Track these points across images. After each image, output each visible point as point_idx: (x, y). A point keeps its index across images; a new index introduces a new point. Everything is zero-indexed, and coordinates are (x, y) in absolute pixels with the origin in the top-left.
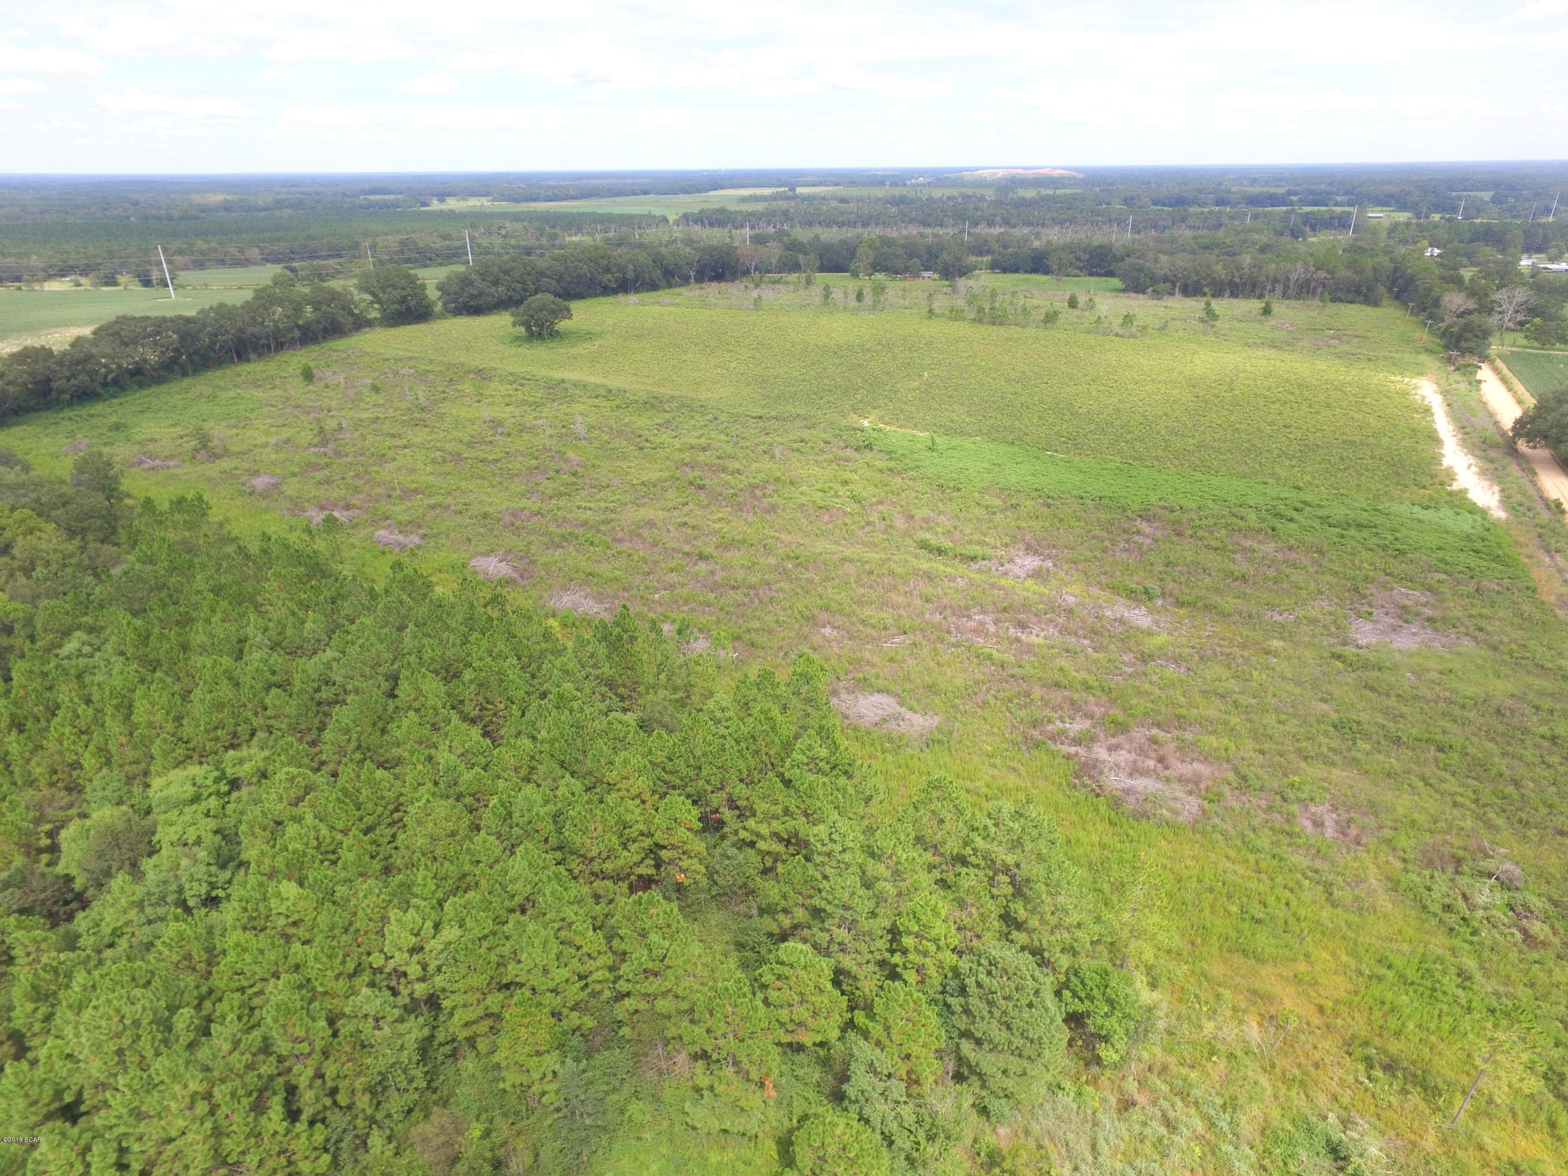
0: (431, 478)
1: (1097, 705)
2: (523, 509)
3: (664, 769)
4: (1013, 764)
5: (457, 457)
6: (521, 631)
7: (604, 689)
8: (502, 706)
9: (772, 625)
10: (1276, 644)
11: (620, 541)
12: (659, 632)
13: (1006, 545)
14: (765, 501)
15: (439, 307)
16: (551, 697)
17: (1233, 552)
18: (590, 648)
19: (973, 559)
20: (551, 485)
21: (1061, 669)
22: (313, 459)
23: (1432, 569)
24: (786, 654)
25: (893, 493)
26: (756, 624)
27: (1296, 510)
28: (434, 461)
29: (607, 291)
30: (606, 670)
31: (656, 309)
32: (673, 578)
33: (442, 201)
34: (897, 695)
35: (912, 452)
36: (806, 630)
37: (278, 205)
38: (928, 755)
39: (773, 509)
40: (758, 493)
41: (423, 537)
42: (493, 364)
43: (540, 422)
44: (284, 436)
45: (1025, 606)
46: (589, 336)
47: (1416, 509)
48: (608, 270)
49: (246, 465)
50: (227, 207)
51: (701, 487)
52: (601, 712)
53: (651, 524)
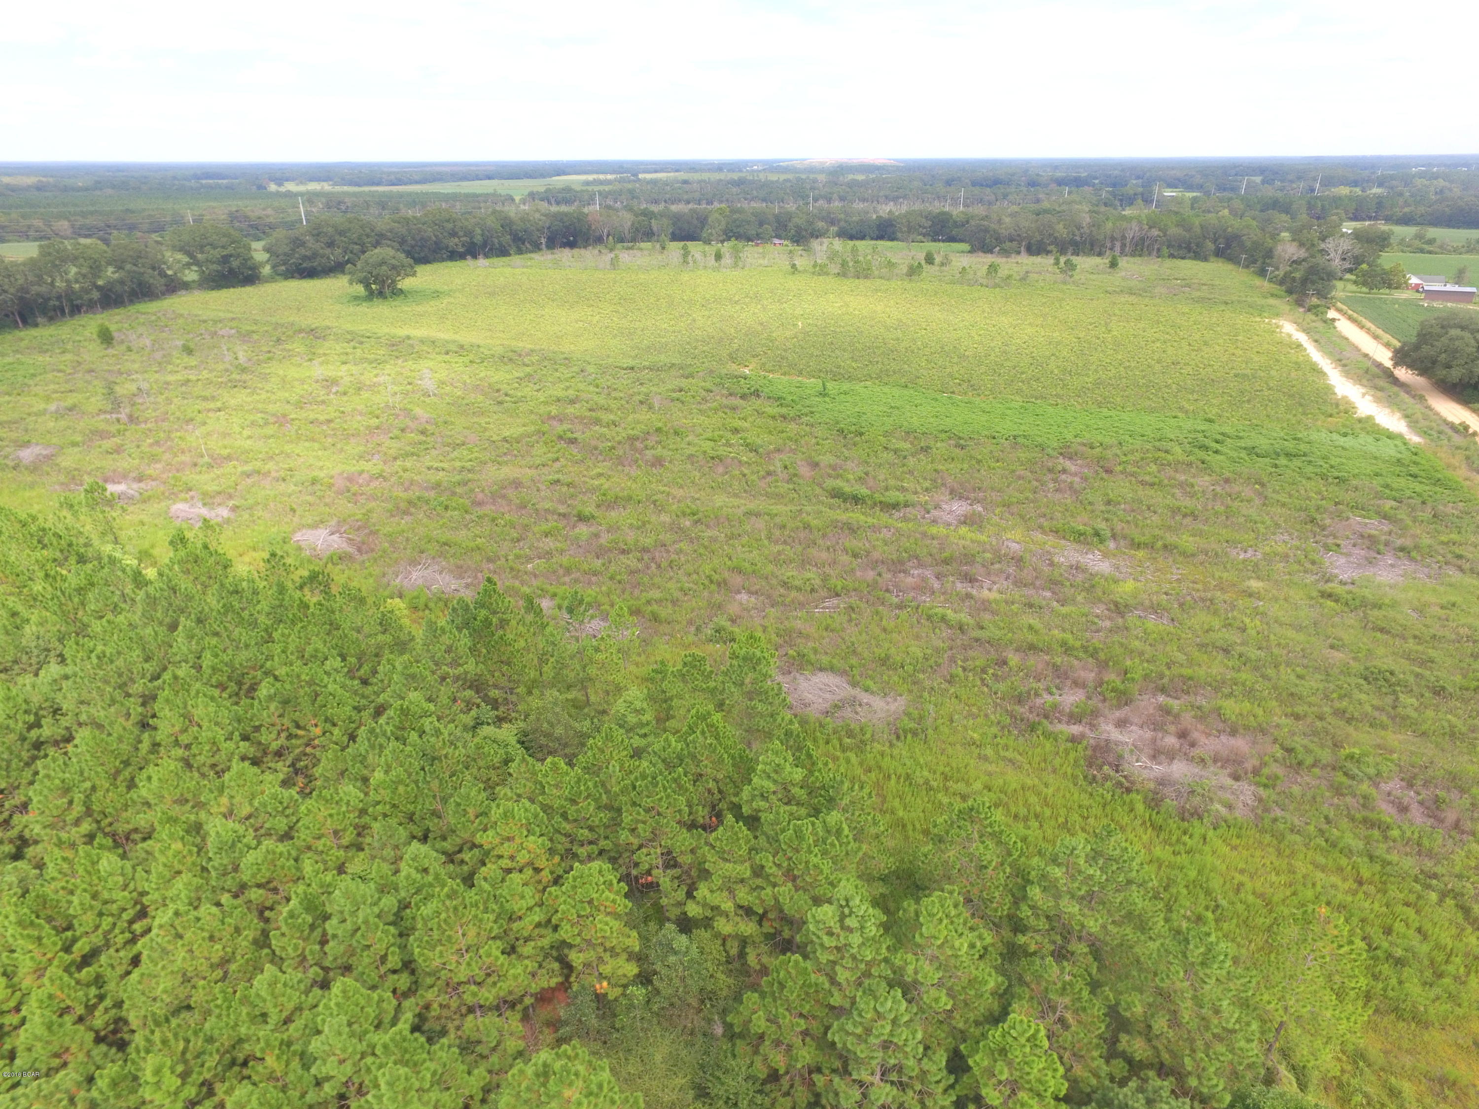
0: (249, 442)
1: (1084, 668)
2: (361, 473)
3: (564, 816)
4: (1009, 754)
5: (282, 420)
6: (349, 618)
7: (469, 693)
8: (317, 731)
9: (677, 594)
10: (1255, 584)
11: (480, 504)
12: (539, 612)
13: (927, 490)
14: (649, 454)
15: (267, 270)
16: (390, 712)
17: (1173, 486)
18: (446, 640)
19: (895, 506)
20: (394, 444)
21: (1030, 627)
22: (102, 426)
23: (1378, 496)
24: (698, 629)
25: (790, 439)
26: (655, 594)
27: (1217, 442)
28: (253, 424)
29: (454, 256)
30: (471, 667)
31: (508, 271)
32: (549, 543)
33: (280, 185)
34: (843, 673)
35: (801, 398)
36: (718, 598)
37: (98, 185)
38: (900, 749)
39: (658, 462)
40: (638, 444)
41: (234, 509)
42: (327, 323)
43: (381, 379)
44: (69, 402)
45: (968, 558)
46: (437, 295)
47: (1335, 436)
48: (453, 234)
49: (14, 435)
50: (40, 188)
51: (573, 441)
52: (466, 728)
53: (517, 484)
